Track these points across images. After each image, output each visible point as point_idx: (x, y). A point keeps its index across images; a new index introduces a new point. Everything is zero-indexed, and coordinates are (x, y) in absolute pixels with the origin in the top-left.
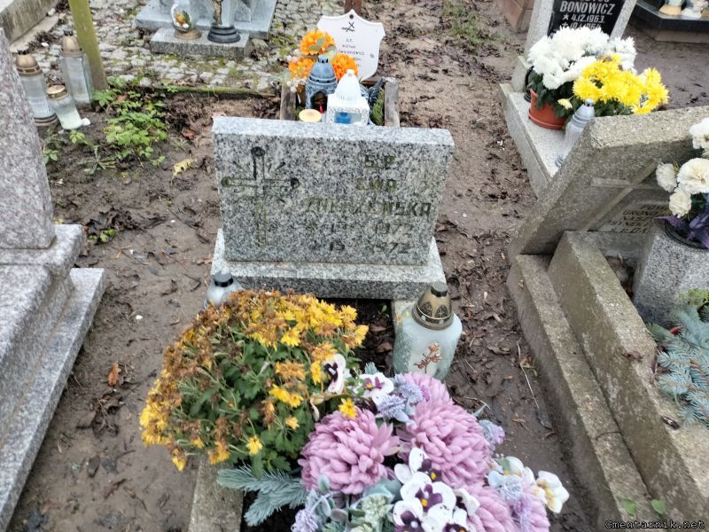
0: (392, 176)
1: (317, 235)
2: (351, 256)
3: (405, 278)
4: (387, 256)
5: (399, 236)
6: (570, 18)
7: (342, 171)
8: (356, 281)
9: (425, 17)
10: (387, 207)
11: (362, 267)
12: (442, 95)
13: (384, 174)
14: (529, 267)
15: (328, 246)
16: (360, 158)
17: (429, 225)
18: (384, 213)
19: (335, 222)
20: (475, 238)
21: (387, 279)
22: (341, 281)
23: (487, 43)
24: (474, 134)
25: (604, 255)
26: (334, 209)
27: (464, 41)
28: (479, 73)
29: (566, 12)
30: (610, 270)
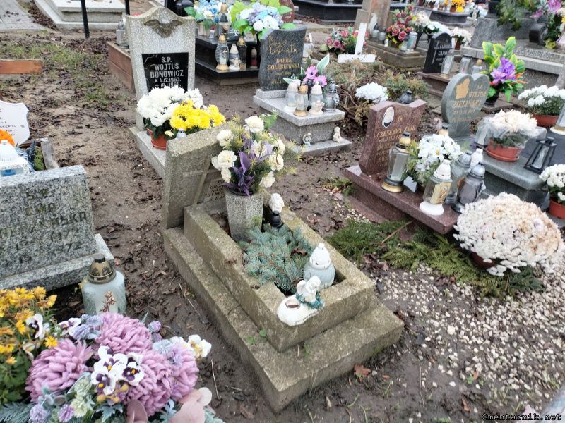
0: (51, 201)
1: (6, 256)
2: (39, 263)
3: (84, 264)
4: (67, 254)
5: (71, 238)
6: (159, 81)
7: (11, 207)
8: (48, 278)
9: (62, 91)
10: (54, 222)
11: (50, 267)
12: (90, 142)
13: (44, 201)
14: (172, 235)
15: (18, 261)
16: (22, 195)
17: (89, 226)
18: (53, 227)
19: (18, 242)
20: (138, 229)
21: (71, 269)
22: (36, 281)
23: (114, 103)
24: (121, 164)
25: (209, 214)
26: (14, 234)
27: (97, 103)
28: (113, 123)
29: (155, 78)
30: (213, 221)
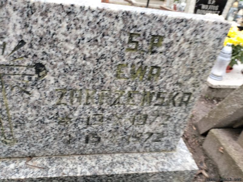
0: (157, 62)
1: (72, 129)
2: (107, 147)
4: (142, 145)
5: (155, 126)
8: (112, 175)
10: (147, 98)
13: (149, 59)
14: (222, 137)
15: (83, 139)
16: (123, 37)
17: (185, 115)
18: (143, 105)
19: (91, 115)
